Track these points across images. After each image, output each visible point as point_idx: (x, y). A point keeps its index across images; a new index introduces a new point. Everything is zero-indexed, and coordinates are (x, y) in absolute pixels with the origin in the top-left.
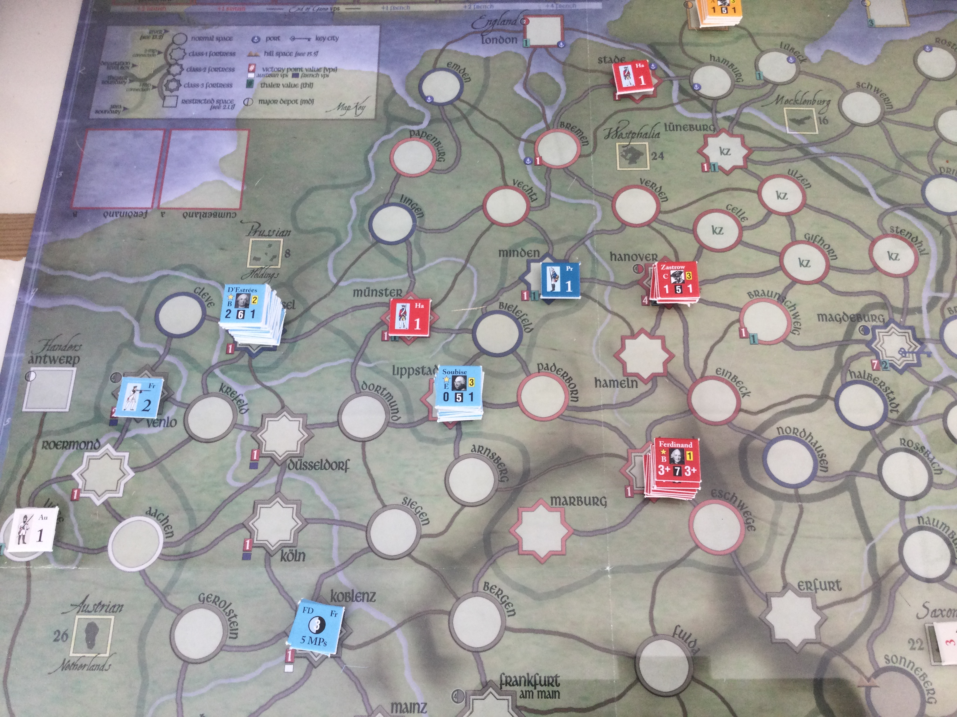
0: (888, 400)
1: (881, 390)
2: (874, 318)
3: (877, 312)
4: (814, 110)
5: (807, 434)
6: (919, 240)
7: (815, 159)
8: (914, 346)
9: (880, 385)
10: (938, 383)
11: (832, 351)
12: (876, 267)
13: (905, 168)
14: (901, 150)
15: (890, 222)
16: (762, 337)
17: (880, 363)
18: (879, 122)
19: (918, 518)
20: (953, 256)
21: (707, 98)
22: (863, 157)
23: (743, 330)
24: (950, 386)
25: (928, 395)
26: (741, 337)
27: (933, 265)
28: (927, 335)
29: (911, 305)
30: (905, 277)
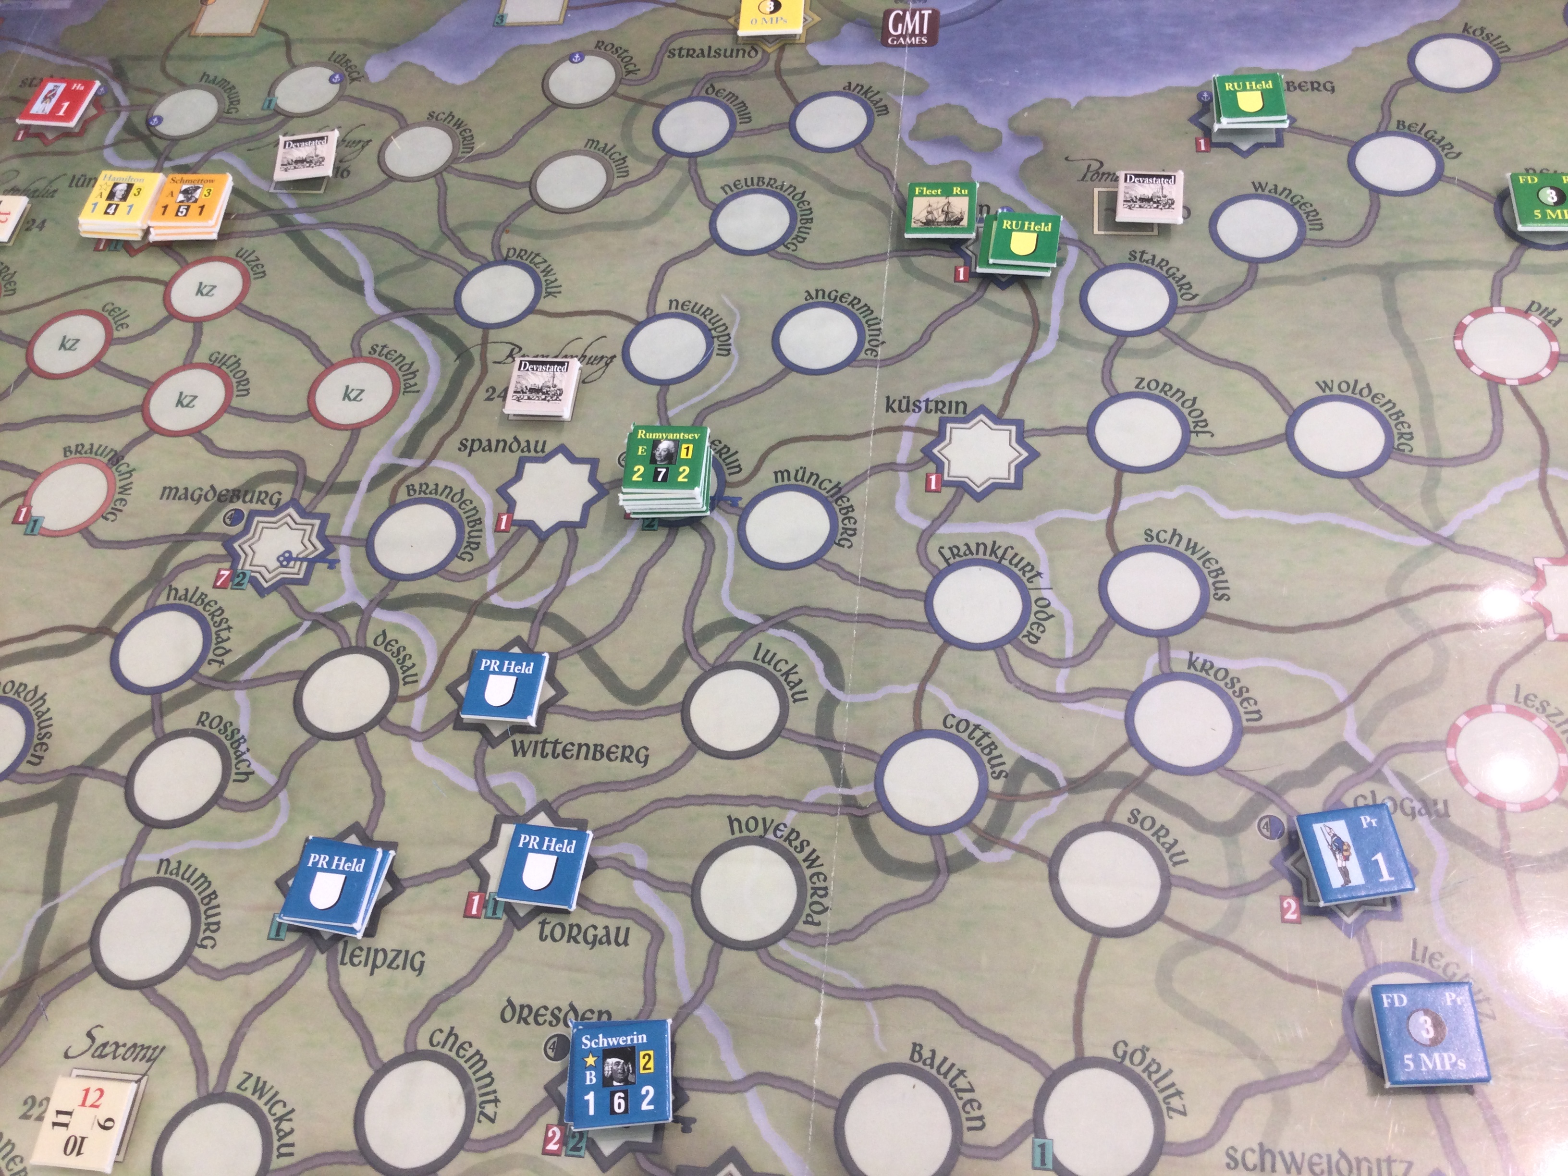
0: (214, 641)
1: (211, 623)
2: (263, 496)
3: (271, 488)
5: (40, 694)
6: (413, 369)
7: (297, 234)
8: (311, 548)
9: (212, 615)
10: (324, 615)
11: (157, 551)
12: (312, 412)
13: (448, 249)
14: (453, 222)
15: (376, 336)
16: (50, 523)
17: (234, 574)
18: (437, 175)
19: (162, 861)
20: (462, 397)
21: (162, 137)
22: (381, 231)
23: (24, 510)
24: (342, 622)
25: (295, 636)
26: (15, 521)
27: (418, 411)
28: (346, 531)
29: (344, 477)
30: (355, 430)
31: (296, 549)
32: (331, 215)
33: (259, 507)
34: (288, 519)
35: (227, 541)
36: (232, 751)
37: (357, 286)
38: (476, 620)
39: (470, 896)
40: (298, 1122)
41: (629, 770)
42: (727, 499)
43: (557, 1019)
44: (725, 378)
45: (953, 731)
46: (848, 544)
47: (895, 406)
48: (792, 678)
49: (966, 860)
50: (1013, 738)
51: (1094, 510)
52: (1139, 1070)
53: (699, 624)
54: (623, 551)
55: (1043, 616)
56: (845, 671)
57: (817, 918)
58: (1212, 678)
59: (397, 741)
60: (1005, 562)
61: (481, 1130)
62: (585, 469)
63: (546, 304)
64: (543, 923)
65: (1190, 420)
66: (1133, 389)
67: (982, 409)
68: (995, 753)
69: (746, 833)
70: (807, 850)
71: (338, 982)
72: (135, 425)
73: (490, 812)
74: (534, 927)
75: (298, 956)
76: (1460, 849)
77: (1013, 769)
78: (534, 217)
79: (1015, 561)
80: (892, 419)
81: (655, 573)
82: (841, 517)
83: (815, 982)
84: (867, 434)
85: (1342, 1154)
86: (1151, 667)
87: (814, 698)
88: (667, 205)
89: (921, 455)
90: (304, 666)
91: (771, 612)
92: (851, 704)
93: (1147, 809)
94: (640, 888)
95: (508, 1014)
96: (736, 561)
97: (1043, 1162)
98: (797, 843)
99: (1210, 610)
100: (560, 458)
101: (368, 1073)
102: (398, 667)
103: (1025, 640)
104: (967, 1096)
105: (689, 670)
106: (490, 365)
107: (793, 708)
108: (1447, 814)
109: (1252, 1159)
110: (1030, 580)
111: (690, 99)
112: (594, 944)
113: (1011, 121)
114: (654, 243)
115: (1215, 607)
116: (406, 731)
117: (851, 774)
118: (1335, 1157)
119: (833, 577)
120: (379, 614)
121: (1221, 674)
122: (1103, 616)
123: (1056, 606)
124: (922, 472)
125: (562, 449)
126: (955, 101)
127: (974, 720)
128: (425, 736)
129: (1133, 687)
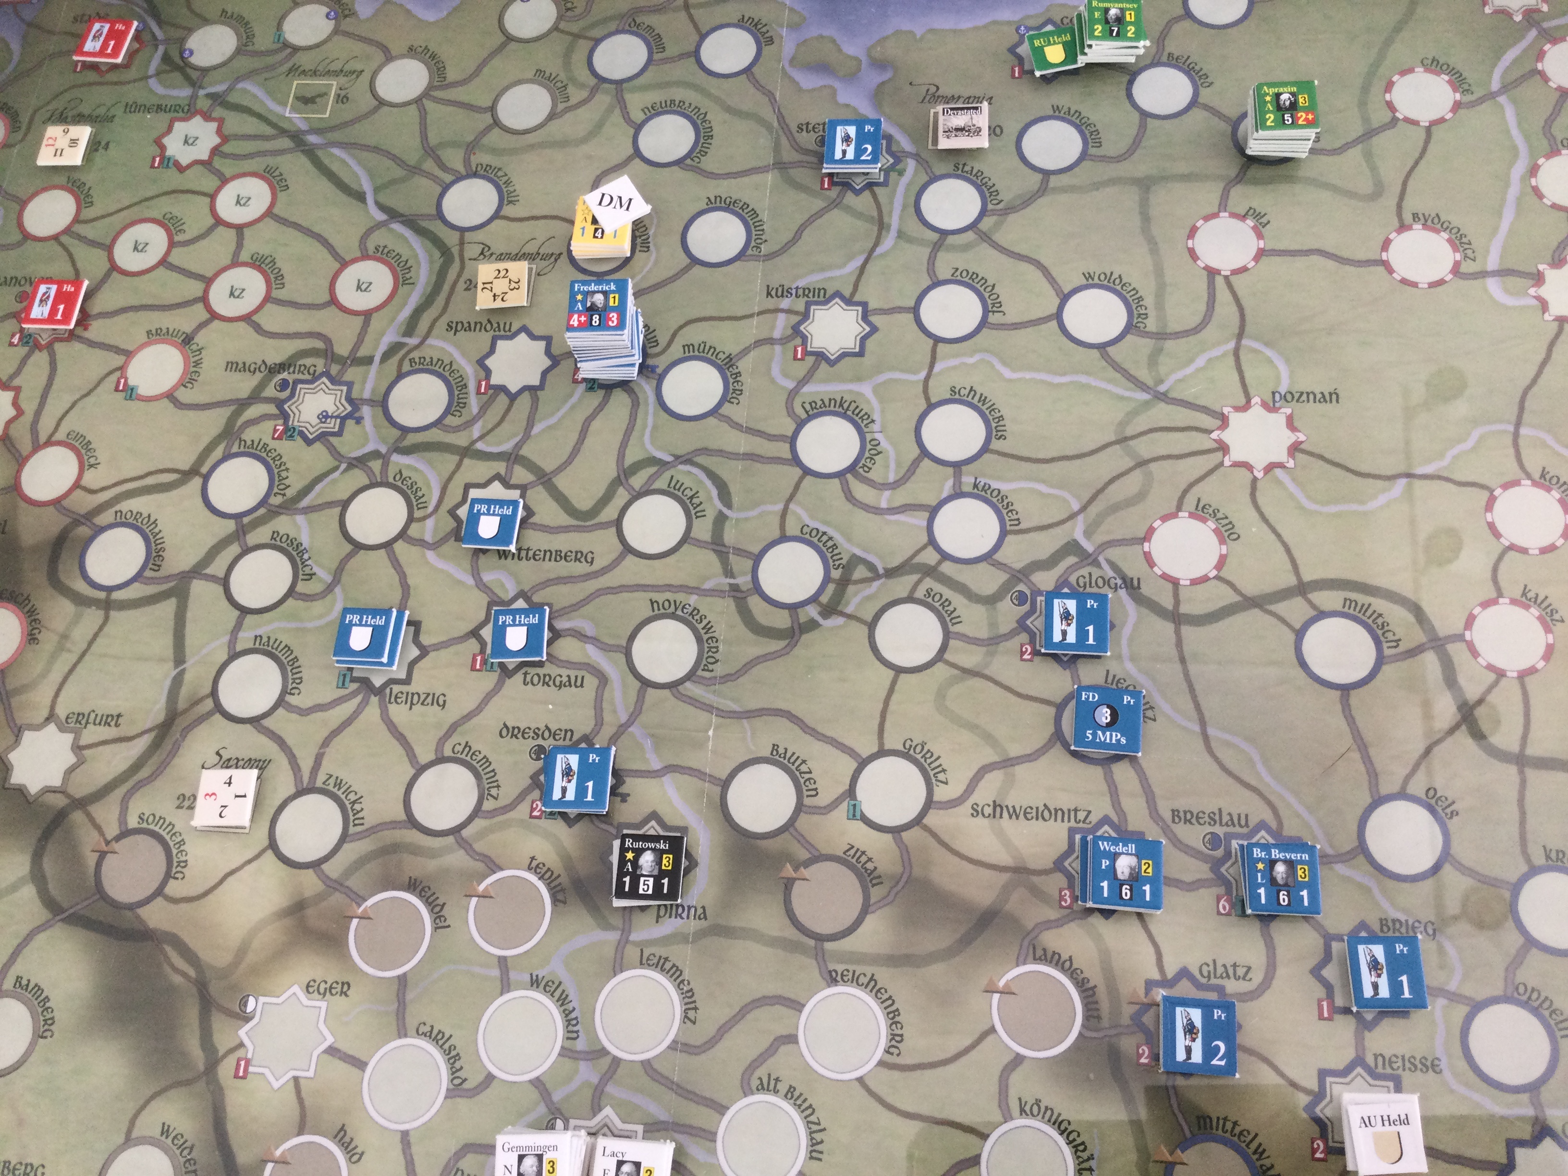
0: (277, 479)
1: (273, 466)
2: (302, 369)
3: (308, 361)
4: (334, 85)
5: (152, 520)
6: (408, 265)
7: (310, 153)
8: (342, 408)
9: (274, 459)
10: (355, 459)
11: (226, 412)
12: (333, 301)
13: (429, 165)
14: (433, 139)
15: (378, 239)
16: (143, 391)
17: (287, 429)
18: (418, 101)
19: (256, 637)
20: (446, 288)
21: (196, 68)
22: (376, 149)
23: (122, 381)
24: (370, 464)
25: (336, 474)
26: (117, 389)
27: (414, 299)
28: (366, 395)
29: (362, 353)
30: (367, 315)
31: (331, 409)
32: (336, 136)
33: (301, 376)
34: (323, 386)
35: (279, 404)
36: (298, 559)
37: (361, 197)
38: (467, 461)
39: (474, 656)
40: (366, 803)
41: (581, 568)
42: (648, 366)
43: (538, 735)
44: (646, 270)
45: (808, 536)
46: (736, 401)
47: (773, 293)
48: (695, 501)
49: (812, 625)
50: (849, 540)
51: (915, 373)
52: (919, 757)
53: (629, 461)
54: (573, 408)
55: (873, 452)
56: (733, 495)
57: (711, 667)
58: (989, 496)
59: (415, 550)
60: (849, 413)
61: (488, 805)
62: (542, 344)
63: (507, 210)
64: (526, 674)
65: (989, 302)
66: (949, 277)
67: (838, 294)
68: (836, 552)
69: (662, 611)
70: (705, 622)
71: (388, 715)
72: (199, 313)
73: (484, 600)
74: (519, 676)
75: (359, 698)
76: (1145, 611)
77: (848, 562)
78: (495, 137)
79: (857, 411)
80: (771, 303)
81: (596, 425)
82: (731, 381)
83: (709, 708)
84: (751, 316)
85: (1045, 805)
86: (947, 489)
87: (711, 514)
88: (599, 126)
89: (790, 332)
90: (345, 496)
91: (679, 452)
92: (737, 520)
93: (938, 587)
94: (590, 649)
95: (504, 732)
96: (654, 414)
97: (854, 815)
98: (697, 617)
99: (992, 447)
100: (523, 336)
101: (412, 772)
102: (412, 497)
103: (861, 470)
104: (807, 776)
105: (622, 495)
106: (467, 262)
107: (696, 523)
108: (1139, 587)
109: (988, 810)
110: (866, 426)
111: (618, 32)
112: (560, 687)
113: (869, 50)
114: (589, 157)
115: (995, 445)
116: (421, 543)
117: (735, 569)
118: (1041, 808)
119: (725, 426)
120: (396, 458)
121: (995, 493)
122: (916, 451)
123: (884, 445)
124: (791, 345)
125: (524, 329)
126: (826, 33)
127: (823, 528)
128: (434, 546)
129: (934, 503)
